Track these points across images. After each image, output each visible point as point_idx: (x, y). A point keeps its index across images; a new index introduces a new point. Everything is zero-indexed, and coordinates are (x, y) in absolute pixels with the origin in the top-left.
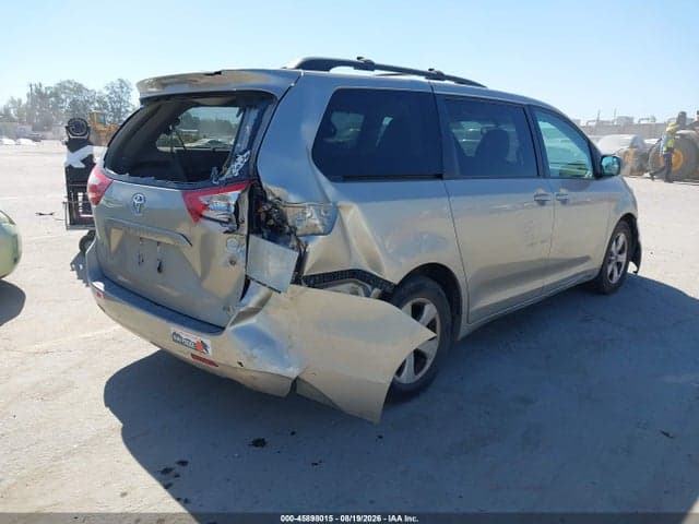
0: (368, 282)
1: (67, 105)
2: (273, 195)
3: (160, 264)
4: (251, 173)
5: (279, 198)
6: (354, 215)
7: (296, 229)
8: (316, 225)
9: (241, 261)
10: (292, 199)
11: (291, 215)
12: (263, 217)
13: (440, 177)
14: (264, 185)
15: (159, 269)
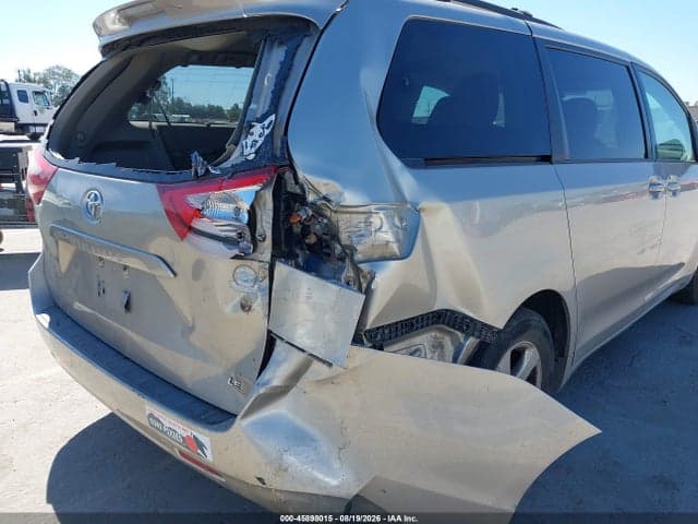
0: (460, 329)
1: (56, 91)
2: (316, 192)
3: (129, 298)
4: (278, 153)
5: (325, 198)
6: (443, 223)
7: (353, 250)
8: (388, 242)
9: (259, 305)
10: (350, 198)
11: (346, 226)
12: (297, 229)
13: (546, 159)
14: (301, 175)
15: (128, 306)
